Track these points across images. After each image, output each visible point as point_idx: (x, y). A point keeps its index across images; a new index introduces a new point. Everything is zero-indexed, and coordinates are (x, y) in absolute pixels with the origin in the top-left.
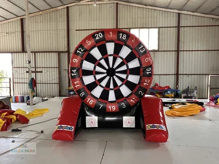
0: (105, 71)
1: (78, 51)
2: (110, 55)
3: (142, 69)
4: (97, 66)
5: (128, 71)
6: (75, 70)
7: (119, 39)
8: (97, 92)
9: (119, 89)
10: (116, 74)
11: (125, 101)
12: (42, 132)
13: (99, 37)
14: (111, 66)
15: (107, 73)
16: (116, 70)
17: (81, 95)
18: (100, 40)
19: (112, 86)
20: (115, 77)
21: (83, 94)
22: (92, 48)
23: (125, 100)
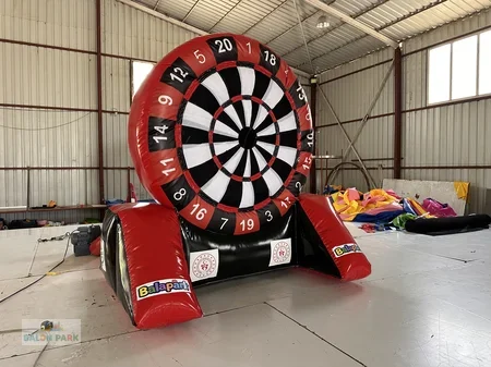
0: (236, 135)
1: (173, 76)
2: (247, 97)
3: (300, 135)
5: (278, 137)
6: (165, 128)
7: (264, 64)
8: (216, 187)
9: (262, 179)
10: (258, 143)
11: (271, 206)
13: (224, 47)
14: (248, 124)
15: (240, 139)
19: (247, 173)
22: (207, 74)
23: (271, 203)
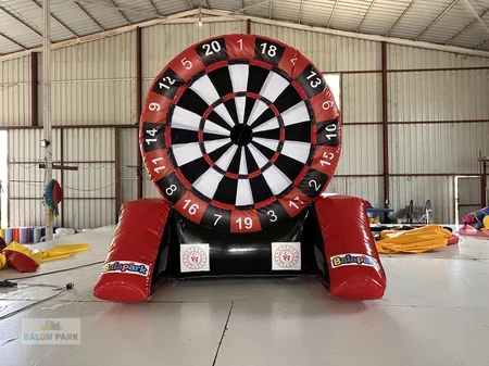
0: (228, 133)
1: (161, 85)
2: (240, 94)
3: (315, 129)
4: (207, 121)
5: (283, 132)
6: (154, 131)
7: (259, 56)
8: (208, 183)
9: (261, 176)
10: (254, 139)
11: (277, 206)
12: (69, 287)
13: (211, 50)
14: (241, 121)
15: (231, 136)
16: (255, 130)
17: (169, 191)
18: (215, 58)
19: (243, 170)
20: (250, 146)
21: (173, 189)
22: (196, 77)
23: (277, 202)
